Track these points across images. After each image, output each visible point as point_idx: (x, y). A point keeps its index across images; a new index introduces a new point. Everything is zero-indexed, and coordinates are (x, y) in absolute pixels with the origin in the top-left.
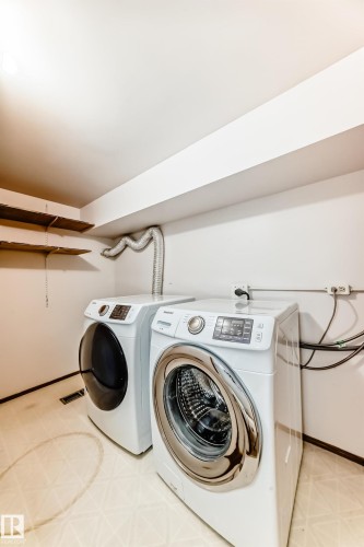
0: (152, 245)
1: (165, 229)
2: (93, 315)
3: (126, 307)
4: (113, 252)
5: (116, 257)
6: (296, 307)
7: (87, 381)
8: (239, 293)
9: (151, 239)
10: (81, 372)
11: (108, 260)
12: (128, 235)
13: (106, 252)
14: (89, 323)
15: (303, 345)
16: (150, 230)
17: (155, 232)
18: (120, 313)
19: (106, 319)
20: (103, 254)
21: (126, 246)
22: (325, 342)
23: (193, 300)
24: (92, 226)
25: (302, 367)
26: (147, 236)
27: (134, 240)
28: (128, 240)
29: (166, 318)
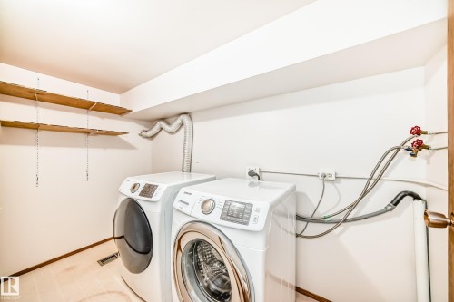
0: (182, 130)
1: (194, 117)
2: (126, 191)
3: (154, 186)
4: (150, 133)
5: (152, 137)
6: (294, 188)
7: (120, 247)
8: (252, 174)
9: (182, 124)
10: (115, 238)
11: (146, 139)
12: (163, 119)
13: (143, 133)
14: (122, 198)
15: (299, 218)
16: (182, 116)
17: (185, 118)
18: (148, 191)
19: (136, 196)
20: (140, 135)
21: (162, 129)
22: (316, 216)
23: (215, 179)
24: (130, 111)
25: (297, 236)
26: (178, 121)
27: (169, 124)
28: (162, 124)
29: (186, 198)
